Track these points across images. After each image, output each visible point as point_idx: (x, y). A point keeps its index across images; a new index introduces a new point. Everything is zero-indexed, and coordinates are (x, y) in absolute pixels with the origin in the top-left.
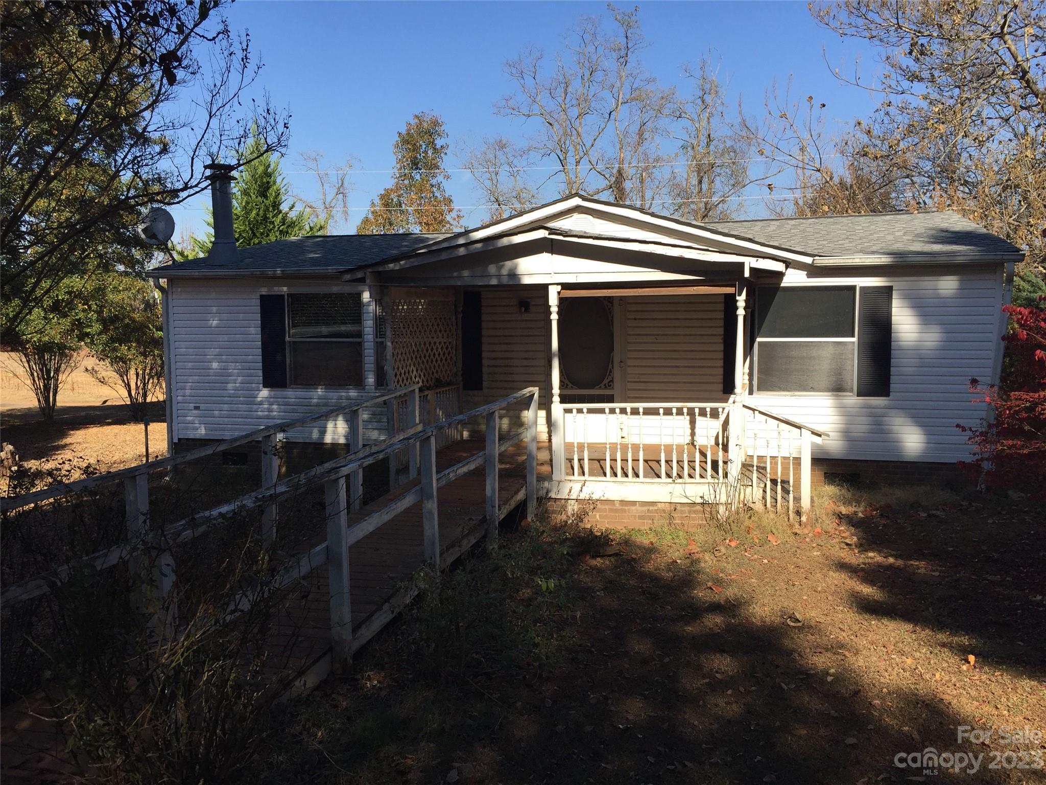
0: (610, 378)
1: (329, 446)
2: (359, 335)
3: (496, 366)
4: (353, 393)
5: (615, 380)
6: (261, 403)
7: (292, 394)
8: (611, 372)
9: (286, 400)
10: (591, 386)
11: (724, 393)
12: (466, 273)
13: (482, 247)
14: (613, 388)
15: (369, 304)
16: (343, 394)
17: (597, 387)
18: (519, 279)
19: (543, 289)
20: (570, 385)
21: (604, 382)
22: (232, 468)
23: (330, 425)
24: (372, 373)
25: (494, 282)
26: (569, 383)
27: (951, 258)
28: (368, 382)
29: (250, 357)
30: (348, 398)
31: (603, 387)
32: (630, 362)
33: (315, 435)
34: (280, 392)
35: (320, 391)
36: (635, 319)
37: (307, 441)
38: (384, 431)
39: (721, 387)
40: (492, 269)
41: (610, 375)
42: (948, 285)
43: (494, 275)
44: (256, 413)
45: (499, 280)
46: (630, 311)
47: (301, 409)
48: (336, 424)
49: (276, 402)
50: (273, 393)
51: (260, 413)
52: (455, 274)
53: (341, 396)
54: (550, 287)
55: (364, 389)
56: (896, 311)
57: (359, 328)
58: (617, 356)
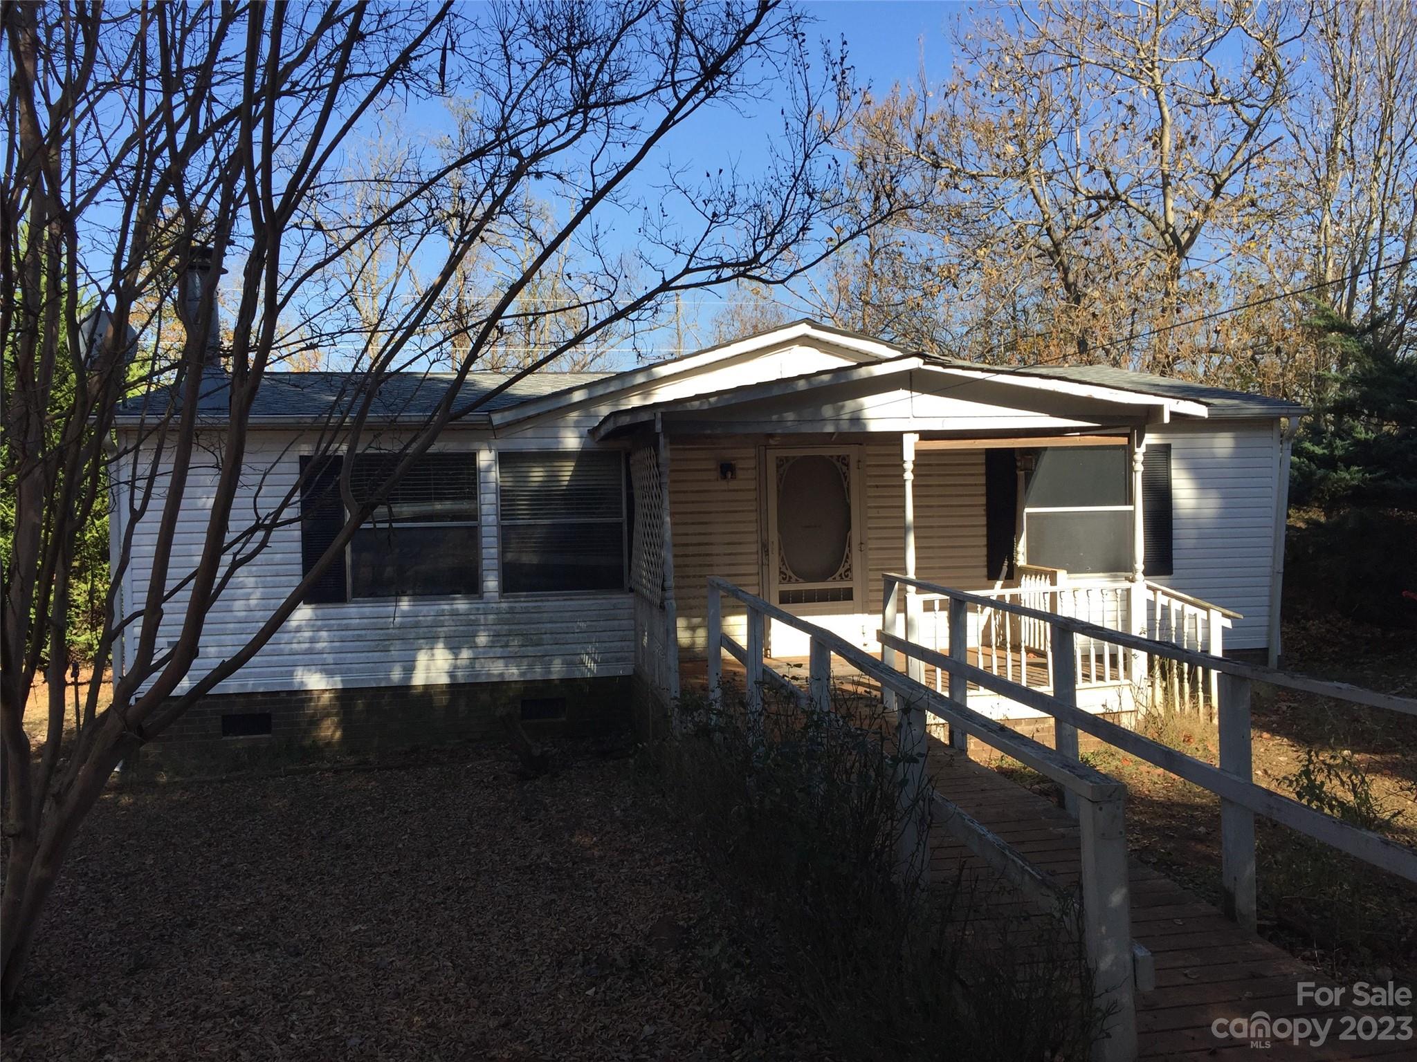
0: (847, 566)
1: (420, 690)
2: (474, 516)
3: (687, 556)
4: (461, 605)
5: (854, 569)
6: (298, 630)
7: (355, 612)
8: (847, 557)
9: (345, 622)
10: (823, 578)
11: (989, 579)
12: (790, 416)
13: (830, 380)
14: (851, 579)
15: (488, 470)
16: (446, 607)
17: (830, 579)
18: (865, 425)
19: (896, 438)
20: (794, 577)
21: (838, 573)
22: (241, 741)
23: (422, 658)
24: (496, 573)
25: (830, 429)
26: (792, 575)
27: (1238, 411)
28: (487, 587)
29: (279, 556)
30: (454, 613)
31: (838, 578)
32: (872, 544)
33: (396, 675)
34: (332, 610)
35: (405, 605)
36: (877, 486)
37: (383, 685)
38: (512, 660)
39: (984, 571)
40: (828, 411)
41: (846, 561)
42: (1223, 443)
43: (830, 419)
44: (288, 646)
45: (837, 426)
46: (870, 476)
47: (370, 634)
48: (433, 655)
49: (326, 626)
50: (319, 612)
51: (295, 646)
52: (775, 417)
53: (443, 610)
54: (905, 435)
55: (481, 597)
56: (1174, 474)
57: (473, 506)
58: (855, 535)
